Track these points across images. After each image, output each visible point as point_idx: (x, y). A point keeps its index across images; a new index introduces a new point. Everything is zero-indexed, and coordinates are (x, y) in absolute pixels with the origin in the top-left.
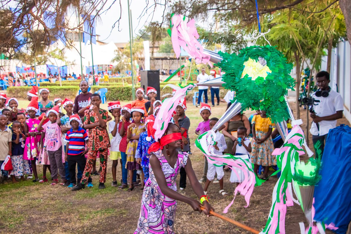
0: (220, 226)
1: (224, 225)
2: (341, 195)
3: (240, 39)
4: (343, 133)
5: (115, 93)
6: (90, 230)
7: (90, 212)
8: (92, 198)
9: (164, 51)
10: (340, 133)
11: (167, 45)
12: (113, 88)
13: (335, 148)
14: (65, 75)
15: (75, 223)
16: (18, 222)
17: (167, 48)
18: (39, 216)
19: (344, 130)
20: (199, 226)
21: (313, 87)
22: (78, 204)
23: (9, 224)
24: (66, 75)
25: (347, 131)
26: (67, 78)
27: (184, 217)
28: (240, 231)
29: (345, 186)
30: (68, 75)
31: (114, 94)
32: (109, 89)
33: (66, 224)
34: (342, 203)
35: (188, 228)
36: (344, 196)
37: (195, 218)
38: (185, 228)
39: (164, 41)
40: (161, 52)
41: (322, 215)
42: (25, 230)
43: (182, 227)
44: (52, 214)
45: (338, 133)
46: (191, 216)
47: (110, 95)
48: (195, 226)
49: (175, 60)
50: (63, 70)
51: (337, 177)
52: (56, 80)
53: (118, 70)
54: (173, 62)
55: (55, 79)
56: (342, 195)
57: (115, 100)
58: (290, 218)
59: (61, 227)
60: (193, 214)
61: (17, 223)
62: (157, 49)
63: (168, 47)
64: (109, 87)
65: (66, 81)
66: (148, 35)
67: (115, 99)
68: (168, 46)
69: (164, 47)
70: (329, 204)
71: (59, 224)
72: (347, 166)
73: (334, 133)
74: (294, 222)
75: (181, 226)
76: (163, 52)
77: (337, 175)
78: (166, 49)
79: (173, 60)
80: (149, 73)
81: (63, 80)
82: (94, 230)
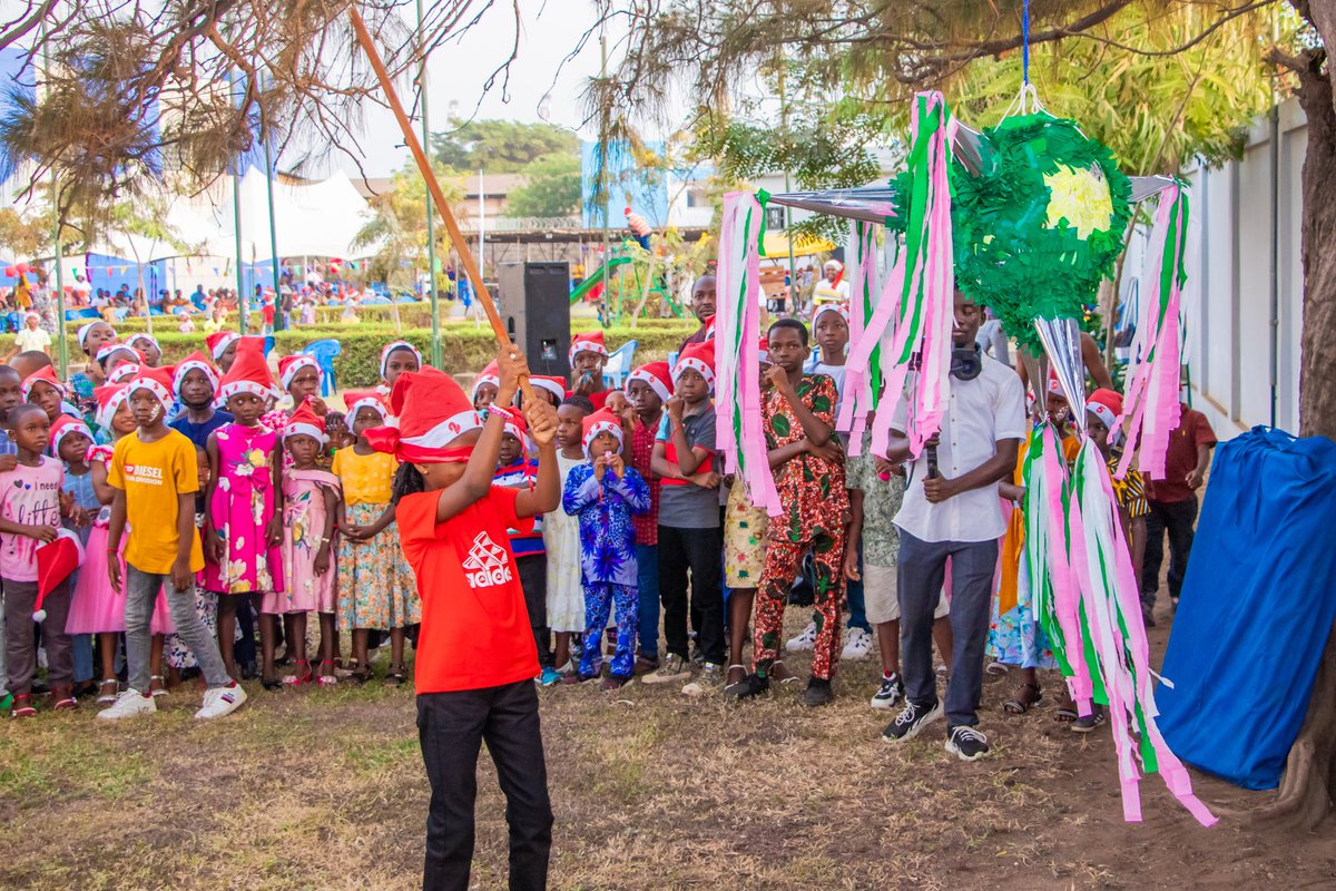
0: (855, 778)
1: (870, 775)
2: (1262, 659)
3: (852, 153)
4: (1266, 451)
5: (368, 358)
6: (401, 797)
7: (384, 745)
8: (374, 702)
9: (528, 210)
10: (1255, 454)
11: (538, 188)
12: (361, 340)
13: (1240, 503)
14: (160, 297)
15: (340, 777)
16: (130, 779)
17: (535, 199)
18: (201, 760)
19: (1268, 444)
20: (783, 779)
21: (1097, 333)
22: (332, 721)
23: (99, 785)
24: (165, 293)
25: (1279, 445)
26: (170, 308)
27: (727, 754)
28: (928, 790)
29: (1277, 627)
30: (172, 296)
31: (361, 362)
32: (345, 344)
33: (308, 784)
34: (1265, 686)
35: (747, 784)
36: (1274, 661)
37: (763, 755)
38: (737, 785)
39: (528, 176)
40: (515, 215)
41: (1197, 732)
42: (167, 802)
43: (726, 784)
44: (246, 752)
45: (1247, 455)
46: (746, 749)
47: (347, 365)
48: (772, 780)
49: (571, 244)
50: (154, 277)
51: (1247, 601)
52: (129, 314)
53: (379, 274)
54: (564, 250)
55: (124, 310)
56: (1267, 658)
57: (366, 386)
58: (1087, 749)
59: (293, 790)
60: (751, 742)
61: (127, 782)
62: (499, 204)
63: (541, 198)
64: (343, 335)
65: (164, 315)
66: (465, 153)
67: (366, 379)
68: (540, 192)
69: (524, 196)
70: (1221, 692)
71: (283, 780)
72: (1283, 561)
73: (1233, 454)
74: (1103, 760)
75: (721, 779)
76: (524, 215)
77: (1250, 592)
78: (534, 206)
79: (563, 245)
80: (532, 272)
81: (156, 312)
82: (417, 799)
